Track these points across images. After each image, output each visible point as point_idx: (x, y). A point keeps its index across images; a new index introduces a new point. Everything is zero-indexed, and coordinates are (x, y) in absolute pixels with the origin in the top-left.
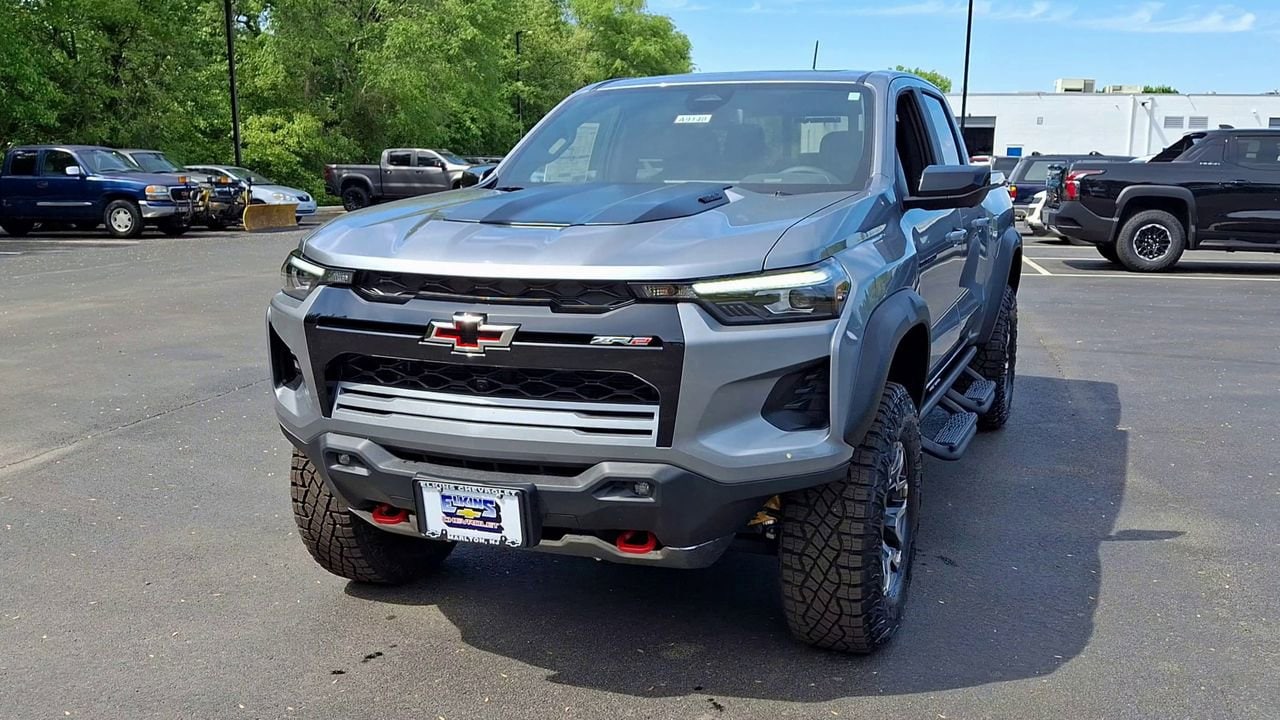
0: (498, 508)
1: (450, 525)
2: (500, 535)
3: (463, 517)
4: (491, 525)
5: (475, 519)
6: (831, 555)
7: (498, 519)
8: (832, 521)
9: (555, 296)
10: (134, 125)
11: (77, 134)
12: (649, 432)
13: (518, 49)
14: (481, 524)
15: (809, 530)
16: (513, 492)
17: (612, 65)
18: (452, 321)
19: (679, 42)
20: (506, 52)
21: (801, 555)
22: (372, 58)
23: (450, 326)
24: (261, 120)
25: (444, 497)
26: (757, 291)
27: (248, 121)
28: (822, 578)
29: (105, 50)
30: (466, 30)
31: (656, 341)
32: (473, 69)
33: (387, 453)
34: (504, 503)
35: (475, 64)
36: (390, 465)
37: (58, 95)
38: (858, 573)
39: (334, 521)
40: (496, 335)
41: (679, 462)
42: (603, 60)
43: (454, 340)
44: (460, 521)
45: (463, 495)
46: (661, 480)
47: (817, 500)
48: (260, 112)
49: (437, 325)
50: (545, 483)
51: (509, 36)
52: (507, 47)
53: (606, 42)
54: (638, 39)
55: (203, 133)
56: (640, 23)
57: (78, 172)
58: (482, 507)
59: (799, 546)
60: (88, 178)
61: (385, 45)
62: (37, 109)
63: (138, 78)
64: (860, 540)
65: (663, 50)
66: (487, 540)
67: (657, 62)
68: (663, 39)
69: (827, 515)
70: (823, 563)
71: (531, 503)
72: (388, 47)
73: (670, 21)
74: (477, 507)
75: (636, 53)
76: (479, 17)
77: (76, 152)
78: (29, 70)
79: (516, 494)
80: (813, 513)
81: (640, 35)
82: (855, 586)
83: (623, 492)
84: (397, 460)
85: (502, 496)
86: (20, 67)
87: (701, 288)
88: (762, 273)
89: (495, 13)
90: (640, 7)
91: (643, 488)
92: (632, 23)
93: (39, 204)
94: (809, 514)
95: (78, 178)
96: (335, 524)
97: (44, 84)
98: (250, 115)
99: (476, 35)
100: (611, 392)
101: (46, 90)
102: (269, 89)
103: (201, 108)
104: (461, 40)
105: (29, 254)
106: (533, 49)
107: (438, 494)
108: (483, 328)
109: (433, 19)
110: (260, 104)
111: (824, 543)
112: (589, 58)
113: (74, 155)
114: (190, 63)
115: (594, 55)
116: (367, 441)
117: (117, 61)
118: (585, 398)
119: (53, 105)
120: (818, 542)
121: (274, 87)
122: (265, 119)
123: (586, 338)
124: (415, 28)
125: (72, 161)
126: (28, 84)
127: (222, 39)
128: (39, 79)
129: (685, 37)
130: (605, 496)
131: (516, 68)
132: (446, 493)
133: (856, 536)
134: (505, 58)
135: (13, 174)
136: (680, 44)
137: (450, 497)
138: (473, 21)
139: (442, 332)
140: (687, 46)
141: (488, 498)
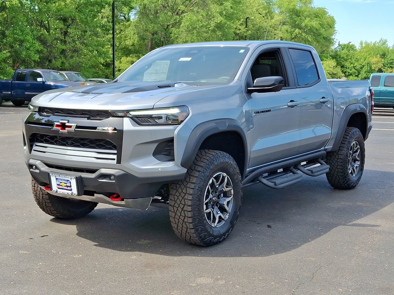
0: (70, 182)
1: (59, 188)
2: (71, 191)
3: (61, 186)
4: (69, 188)
5: (65, 186)
6: (182, 206)
7: (70, 186)
8: (183, 195)
9: (90, 115)
10: (71, 61)
11: (48, 65)
12: (114, 159)
13: (246, 26)
14: (66, 188)
15: (176, 197)
16: (74, 177)
17: (294, 32)
18: (59, 122)
19: (329, 20)
20: (240, 27)
21: (174, 206)
22: (175, 32)
23: (58, 123)
24: (127, 59)
25: (57, 179)
26: (153, 115)
27: (122, 60)
28: (180, 214)
29: (61, 29)
30: (217, 18)
31: (115, 129)
32: (220, 36)
33: (45, 165)
34: (72, 181)
35: (221, 33)
36: (45, 169)
37: (41, 48)
38: (190, 213)
39: (43, 193)
40: (70, 127)
41: (124, 170)
42: (289, 30)
43: (60, 128)
44: (61, 187)
45: (61, 178)
46: (117, 175)
47: (179, 188)
48: (127, 55)
49: (56, 123)
50: (85, 175)
51: (242, 20)
52: (241, 25)
53: (292, 21)
54: (308, 19)
55: (103, 65)
56: (309, 11)
57: (42, 80)
58: (66, 182)
59: (173, 203)
60: (46, 83)
61: (181, 26)
62: (30, 53)
63: (74, 41)
64: (191, 201)
65: (320, 24)
66: (68, 193)
67: (317, 30)
68: (320, 18)
69: (181, 193)
70: (180, 209)
71: (80, 181)
72: (183, 27)
73: (326, 10)
74: (65, 182)
75: (306, 26)
76: (224, 12)
77: (42, 72)
78: (28, 37)
79: (75, 178)
80: (177, 192)
81: (309, 17)
82: (190, 217)
83: (106, 179)
84: (47, 167)
85: (71, 179)
86: (25, 36)
87: (133, 113)
88: (152, 109)
89: (232, 10)
90: (310, 3)
91: (112, 177)
92: (305, 11)
93: (26, 93)
94: (176, 192)
95: (42, 83)
96: (43, 194)
97: (34, 43)
98: (123, 57)
99: (222, 20)
100: (105, 146)
101: (35, 45)
102: (131, 46)
103: (100, 54)
104: (215, 23)
105: (16, 113)
106: (254, 25)
107: (55, 178)
108: (67, 124)
109: (203, 14)
110: (127, 52)
111: (180, 202)
112: (283, 29)
113: (41, 73)
114: (96, 34)
115: (285, 27)
116: (39, 161)
117: (66, 33)
118: (98, 148)
119: (38, 52)
120: (179, 202)
121: (133, 45)
122: (129, 59)
123: (95, 128)
124: (195, 18)
125: (40, 76)
126: (28, 43)
127: (111, 24)
128: (33, 41)
129: (333, 17)
130: (101, 180)
131: (245, 34)
132: (57, 177)
133: (190, 200)
134: (240, 29)
135: (17, 81)
136: (330, 21)
137: (58, 179)
138: (221, 14)
139: (57, 126)
140: (334, 22)
141: (68, 179)
